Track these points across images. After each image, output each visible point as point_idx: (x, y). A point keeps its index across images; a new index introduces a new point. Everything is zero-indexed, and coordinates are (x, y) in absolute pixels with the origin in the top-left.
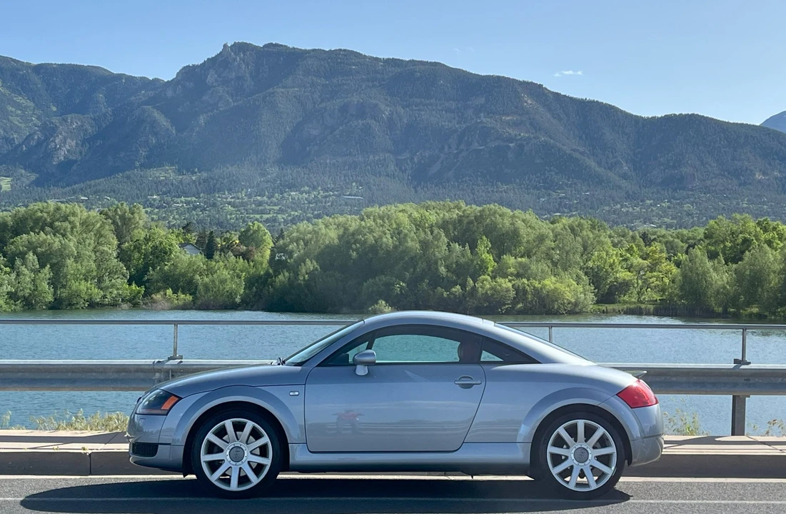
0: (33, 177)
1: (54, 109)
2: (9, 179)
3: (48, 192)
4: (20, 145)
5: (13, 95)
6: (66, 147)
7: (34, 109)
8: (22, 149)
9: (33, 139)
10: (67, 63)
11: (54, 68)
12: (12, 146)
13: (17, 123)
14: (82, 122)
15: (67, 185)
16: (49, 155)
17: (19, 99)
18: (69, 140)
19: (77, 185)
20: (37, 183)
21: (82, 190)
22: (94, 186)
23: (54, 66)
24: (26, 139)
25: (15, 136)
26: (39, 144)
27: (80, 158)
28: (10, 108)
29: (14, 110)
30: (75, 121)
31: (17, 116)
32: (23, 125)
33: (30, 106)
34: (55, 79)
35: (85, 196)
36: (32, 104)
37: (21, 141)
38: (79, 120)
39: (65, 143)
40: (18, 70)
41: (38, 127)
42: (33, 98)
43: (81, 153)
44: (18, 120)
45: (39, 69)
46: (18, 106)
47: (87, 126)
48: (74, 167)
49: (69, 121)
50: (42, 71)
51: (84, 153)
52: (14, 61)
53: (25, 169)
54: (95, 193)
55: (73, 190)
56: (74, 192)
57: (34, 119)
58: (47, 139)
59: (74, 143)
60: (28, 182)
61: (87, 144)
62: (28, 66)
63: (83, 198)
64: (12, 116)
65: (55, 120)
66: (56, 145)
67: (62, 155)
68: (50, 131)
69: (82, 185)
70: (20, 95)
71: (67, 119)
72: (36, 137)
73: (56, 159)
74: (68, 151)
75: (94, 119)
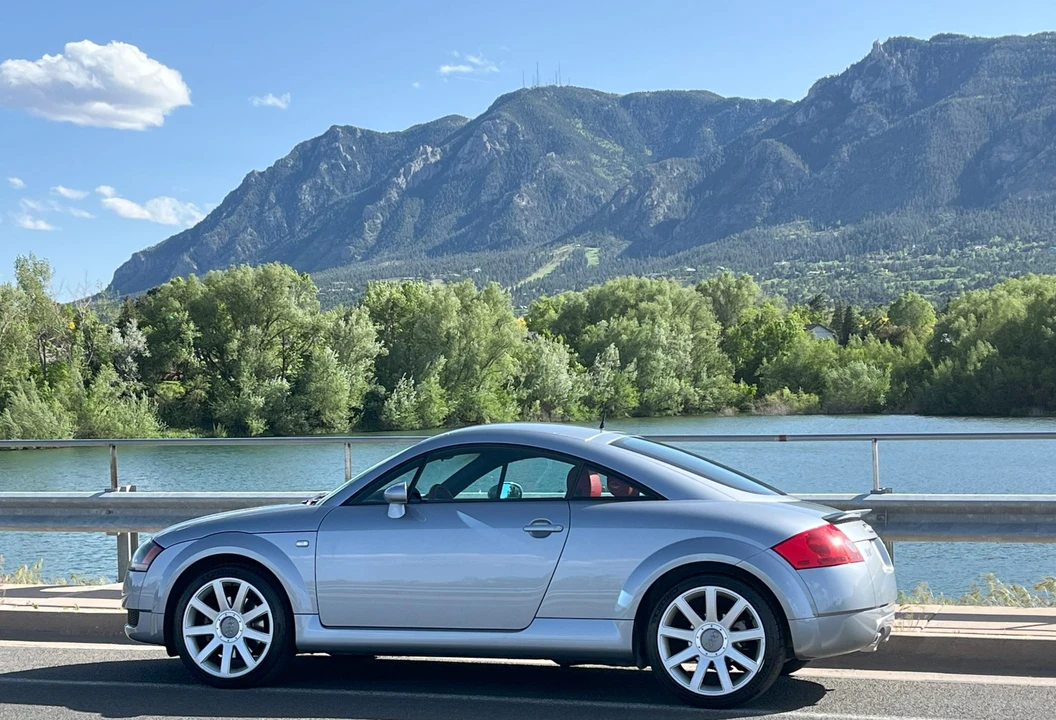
0: (626, 245)
1: (649, 153)
2: (596, 250)
3: (644, 264)
4: (608, 204)
5: (597, 139)
6: (665, 202)
7: (624, 155)
8: (611, 208)
9: (623, 195)
10: (663, 90)
11: (647, 98)
12: (598, 206)
13: (603, 176)
14: (685, 168)
15: (670, 254)
16: (644, 215)
17: (605, 144)
18: (669, 194)
19: (681, 253)
20: (631, 253)
21: (687, 258)
22: (704, 252)
23: (647, 95)
24: (615, 196)
25: (602, 193)
26: (632, 201)
27: (683, 217)
28: (594, 157)
29: (598, 158)
30: (676, 168)
31: (603, 166)
32: (611, 178)
33: (619, 152)
34: (649, 112)
35: (692, 267)
36: (621, 149)
37: (609, 198)
38: (681, 165)
39: (664, 198)
40: (602, 105)
41: (629, 178)
42: (622, 141)
43: (685, 209)
44: (604, 172)
45: (626, 101)
46: (603, 152)
47: (692, 173)
48: (678, 229)
49: (669, 167)
50: (631, 104)
51: (688, 210)
52: (598, 93)
53: (616, 237)
54: (705, 261)
55: (677, 259)
56: (678, 262)
57: (624, 168)
58: (641, 193)
59: (675, 197)
60: (618, 252)
61: (692, 197)
62: (613, 98)
63: (689, 269)
64: (596, 167)
65: (651, 168)
66: (653, 201)
67: (660, 214)
68: (644, 183)
69: (687, 252)
70: (605, 138)
71: (666, 165)
72: (627, 193)
73: (653, 220)
74: (669, 208)
75: (701, 163)
